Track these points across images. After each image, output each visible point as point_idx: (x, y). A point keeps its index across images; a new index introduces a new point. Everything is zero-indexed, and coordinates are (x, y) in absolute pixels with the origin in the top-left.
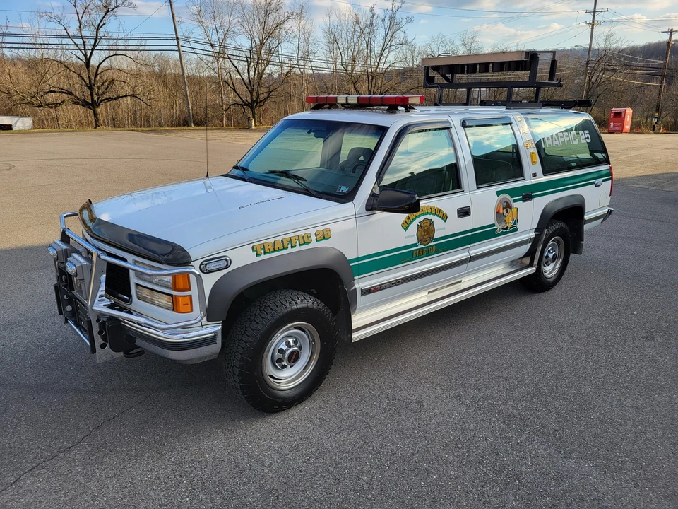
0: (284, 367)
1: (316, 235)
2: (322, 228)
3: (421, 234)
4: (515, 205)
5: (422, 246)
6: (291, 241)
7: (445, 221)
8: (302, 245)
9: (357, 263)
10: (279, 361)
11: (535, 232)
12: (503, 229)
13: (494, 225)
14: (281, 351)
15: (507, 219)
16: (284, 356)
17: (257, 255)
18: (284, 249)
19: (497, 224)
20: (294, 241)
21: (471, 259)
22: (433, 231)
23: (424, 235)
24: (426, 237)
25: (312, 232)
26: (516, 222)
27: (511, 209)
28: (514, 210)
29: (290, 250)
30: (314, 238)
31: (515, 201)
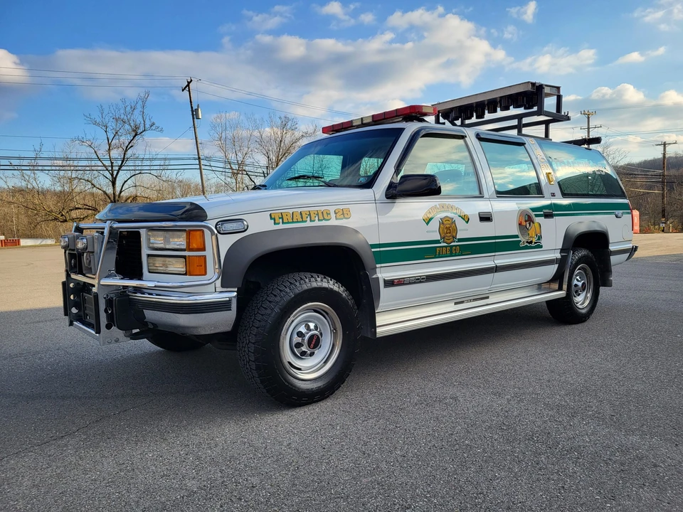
0: (303, 353)
1: (336, 213)
2: (341, 207)
3: (443, 230)
4: (537, 220)
5: (445, 244)
6: (310, 215)
7: (467, 222)
8: (322, 220)
9: (378, 249)
10: (299, 345)
11: (560, 253)
12: (527, 242)
13: (517, 236)
14: (300, 334)
15: (530, 232)
16: (303, 340)
17: (275, 223)
18: (303, 221)
19: (520, 235)
20: (313, 215)
21: (497, 269)
22: (456, 230)
23: (447, 233)
24: (449, 235)
25: (332, 209)
26: (540, 238)
27: (533, 223)
28: (536, 225)
29: (308, 224)
30: (333, 215)
31: (537, 216)
